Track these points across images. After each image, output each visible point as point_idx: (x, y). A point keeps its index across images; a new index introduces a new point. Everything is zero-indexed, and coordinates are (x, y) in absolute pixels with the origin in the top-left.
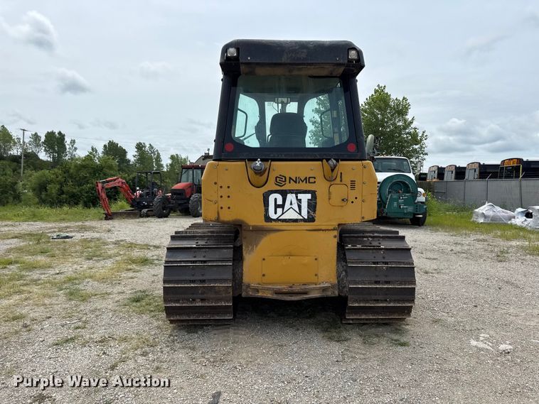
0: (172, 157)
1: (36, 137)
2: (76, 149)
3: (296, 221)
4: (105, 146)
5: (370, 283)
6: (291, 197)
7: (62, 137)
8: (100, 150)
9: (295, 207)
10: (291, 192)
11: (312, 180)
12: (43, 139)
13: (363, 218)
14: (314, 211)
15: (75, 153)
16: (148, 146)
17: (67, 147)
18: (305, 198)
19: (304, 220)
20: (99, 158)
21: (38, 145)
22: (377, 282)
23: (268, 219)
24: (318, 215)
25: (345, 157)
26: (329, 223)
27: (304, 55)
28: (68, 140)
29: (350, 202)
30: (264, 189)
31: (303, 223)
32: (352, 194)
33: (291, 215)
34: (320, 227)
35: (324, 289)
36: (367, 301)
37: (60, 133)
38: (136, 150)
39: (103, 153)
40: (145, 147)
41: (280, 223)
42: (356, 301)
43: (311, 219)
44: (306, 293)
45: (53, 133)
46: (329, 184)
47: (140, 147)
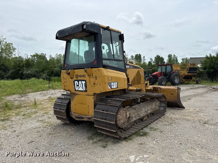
0: (183, 59)
1: (132, 57)
2: (145, 59)
3: (82, 91)
4: (155, 57)
5: (100, 118)
6: (80, 82)
7: (140, 55)
8: (154, 59)
9: (81, 86)
10: (80, 80)
11: (85, 76)
12: (134, 57)
13: (101, 91)
14: (87, 88)
15: (144, 61)
16: (173, 55)
17: (142, 59)
18: (84, 82)
19: (84, 91)
20: (153, 62)
21: (133, 60)
22: (102, 119)
23: (76, 90)
24: (88, 89)
25: (93, 67)
26: (91, 93)
27: (71, 31)
28: (142, 57)
29: (96, 85)
30: (73, 80)
31: (84, 92)
32: (96, 82)
33: (81, 89)
34: (89, 94)
35: (89, 118)
36: (100, 126)
37: (139, 54)
38: (168, 58)
39: (155, 60)
40: (172, 56)
41: (78, 92)
42: (97, 125)
43: (86, 91)
44: (83, 118)
45: (137, 55)
46: (89, 77)
47: (170, 56)
